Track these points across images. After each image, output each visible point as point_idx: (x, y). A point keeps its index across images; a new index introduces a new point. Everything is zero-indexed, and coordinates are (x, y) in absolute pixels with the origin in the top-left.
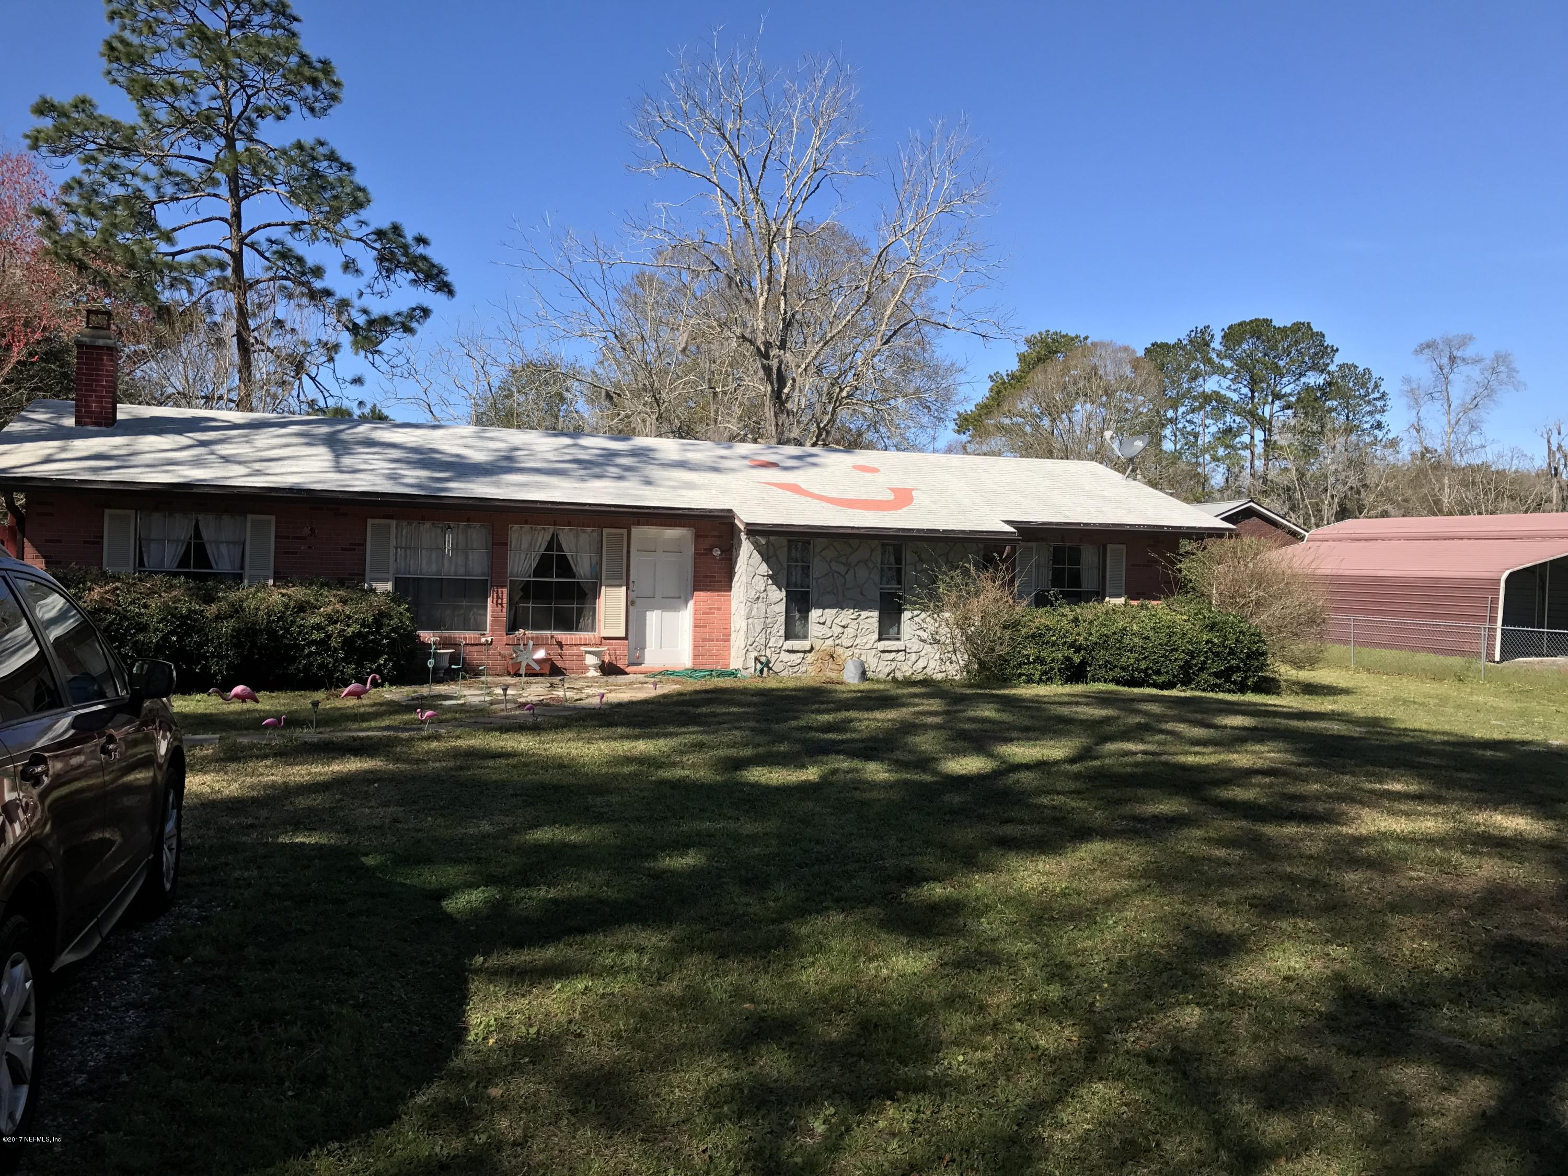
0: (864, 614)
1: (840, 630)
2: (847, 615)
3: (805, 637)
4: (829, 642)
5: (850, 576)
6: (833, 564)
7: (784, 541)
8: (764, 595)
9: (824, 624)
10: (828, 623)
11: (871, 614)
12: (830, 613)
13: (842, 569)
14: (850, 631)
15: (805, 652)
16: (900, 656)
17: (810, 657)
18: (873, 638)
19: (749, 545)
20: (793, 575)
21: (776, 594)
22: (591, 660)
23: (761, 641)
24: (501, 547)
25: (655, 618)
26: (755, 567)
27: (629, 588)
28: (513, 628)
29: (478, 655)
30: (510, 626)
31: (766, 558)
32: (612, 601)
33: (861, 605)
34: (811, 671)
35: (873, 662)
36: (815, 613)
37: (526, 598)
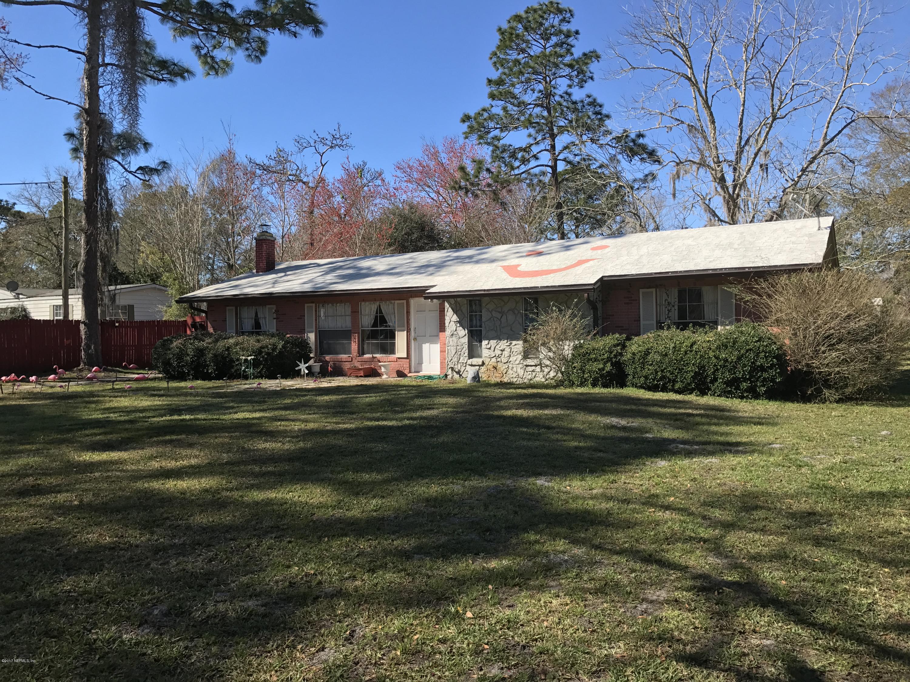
0: (514, 343)
1: (500, 352)
2: (503, 344)
3: (480, 356)
4: (494, 360)
5: (504, 319)
6: (494, 313)
7: (465, 301)
8: (455, 333)
9: (490, 349)
10: (492, 348)
11: (518, 342)
12: (493, 342)
13: (499, 316)
14: (506, 353)
15: (479, 366)
16: (538, 369)
17: (483, 369)
18: (520, 357)
19: (447, 305)
20: (471, 320)
21: (462, 332)
22: (383, 370)
23: (455, 360)
24: (355, 313)
25: (426, 347)
26: (451, 317)
27: (408, 331)
28: (363, 354)
29: (346, 366)
30: (362, 352)
31: (455, 311)
32: (401, 339)
33: (512, 337)
34: (484, 377)
35: (521, 372)
36: (484, 343)
37: (368, 338)
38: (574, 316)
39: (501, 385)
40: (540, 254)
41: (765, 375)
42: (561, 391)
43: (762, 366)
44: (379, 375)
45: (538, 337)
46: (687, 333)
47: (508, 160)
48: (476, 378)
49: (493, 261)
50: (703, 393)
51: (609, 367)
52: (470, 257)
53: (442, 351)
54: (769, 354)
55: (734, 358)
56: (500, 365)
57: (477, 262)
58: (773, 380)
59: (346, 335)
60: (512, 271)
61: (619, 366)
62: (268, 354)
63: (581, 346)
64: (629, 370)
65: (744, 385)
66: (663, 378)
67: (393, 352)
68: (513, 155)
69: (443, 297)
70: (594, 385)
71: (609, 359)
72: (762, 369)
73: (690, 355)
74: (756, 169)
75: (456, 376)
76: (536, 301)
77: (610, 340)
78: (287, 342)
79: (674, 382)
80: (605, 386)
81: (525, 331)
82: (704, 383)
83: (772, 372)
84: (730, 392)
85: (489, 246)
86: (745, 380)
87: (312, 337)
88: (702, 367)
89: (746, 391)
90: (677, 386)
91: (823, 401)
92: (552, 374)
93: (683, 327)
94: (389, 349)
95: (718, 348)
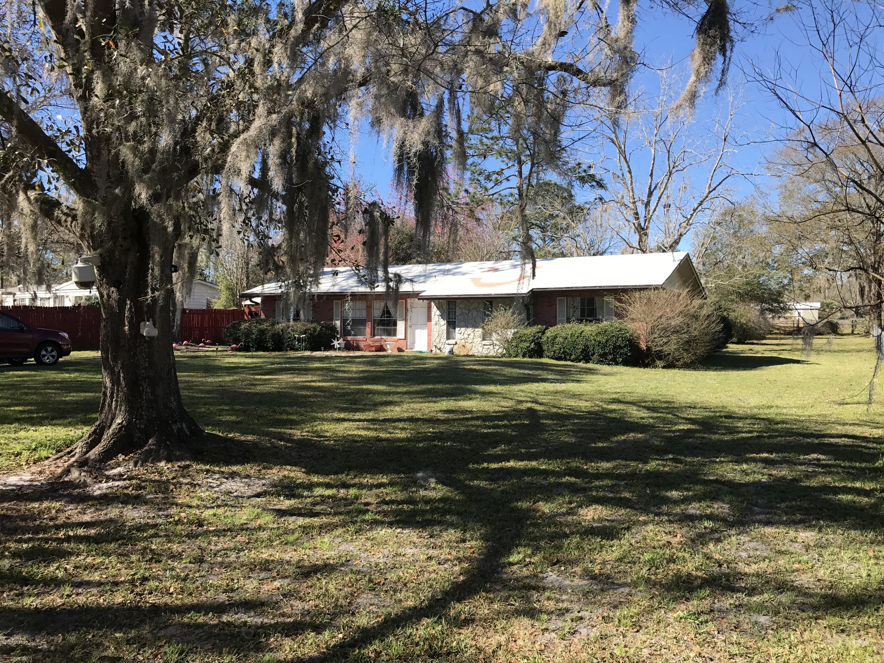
0: (476, 330)
1: (467, 336)
2: (470, 330)
3: (454, 338)
4: (463, 341)
5: (470, 314)
6: (464, 310)
7: (445, 302)
8: (438, 322)
9: (461, 333)
11: (479, 329)
12: (463, 329)
13: (467, 312)
14: (471, 337)
15: (453, 344)
16: (491, 347)
17: (456, 347)
18: (480, 339)
19: (433, 304)
20: (449, 314)
21: (443, 322)
22: (388, 346)
23: (438, 340)
24: (369, 308)
25: (418, 332)
26: (435, 312)
27: (406, 320)
28: (374, 336)
29: (362, 344)
30: (373, 335)
31: (438, 308)
32: (401, 326)
33: (475, 326)
34: (456, 351)
35: (480, 349)
36: (457, 329)
37: (378, 325)
38: (513, 313)
39: (467, 356)
40: (496, 270)
41: (622, 351)
42: (504, 359)
43: (619, 346)
44: (384, 350)
45: (491, 326)
46: (581, 326)
47: (483, 182)
48: (451, 352)
49: (464, 274)
50: (587, 362)
51: (532, 346)
52: (449, 270)
53: (429, 335)
54: (624, 339)
55: (604, 341)
56: (467, 344)
57: (454, 274)
58: (626, 354)
59: (361, 322)
60: (476, 282)
61: (539, 345)
62: (311, 334)
63: (517, 332)
64: (545, 347)
65: (610, 357)
66: (564, 352)
67: (395, 334)
68: (488, 178)
69: (431, 299)
70: (524, 356)
71: (533, 341)
72: (620, 347)
73: (580, 339)
74: (660, 208)
75: (438, 351)
76: (491, 303)
77: (535, 329)
78: (323, 327)
79: (571, 355)
80: (530, 357)
81: (483, 322)
82: (588, 356)
83: (626, 349)
84: (602, 361)
85: (461, 262)
86: (610, 354)
87: (338, 323)
88: (586, 346)
89: (611, 360)
90: (572, 357)
91: (656, 367)
92: (500, 351)
93: (580, 321)
94: (392, 333)
95: (596, 335)
